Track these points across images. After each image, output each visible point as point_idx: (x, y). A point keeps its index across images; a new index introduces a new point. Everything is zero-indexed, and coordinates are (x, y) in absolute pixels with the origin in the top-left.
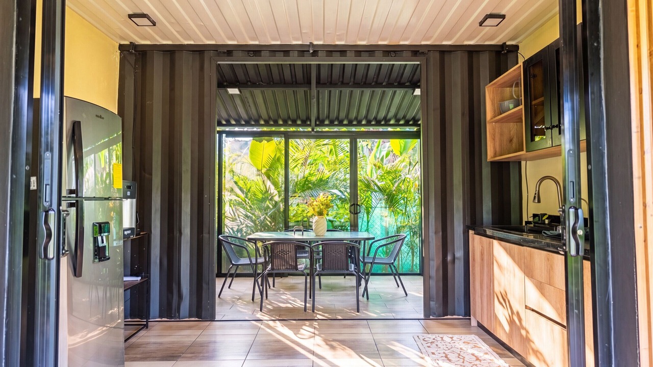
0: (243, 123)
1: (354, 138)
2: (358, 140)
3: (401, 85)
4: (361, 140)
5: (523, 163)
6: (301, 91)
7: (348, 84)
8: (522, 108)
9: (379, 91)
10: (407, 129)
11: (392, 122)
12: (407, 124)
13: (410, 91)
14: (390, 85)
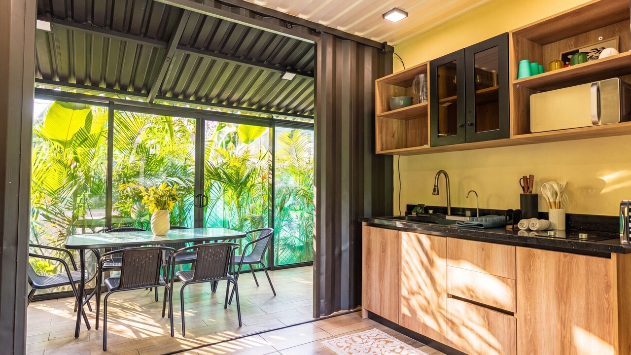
0: (57, 80)
1: (201, 118)
2: (206, 121)
3: (271, 65)
4: (210, 122)
5: (395, 158)
6: (148, 47)
7: (214, 51)
8: (427, 105)
9: (245, 66)
10: (257, 114)
11: (244, 106)
12: (259, 109)
13: (278, 74)
14: (259, 62)
